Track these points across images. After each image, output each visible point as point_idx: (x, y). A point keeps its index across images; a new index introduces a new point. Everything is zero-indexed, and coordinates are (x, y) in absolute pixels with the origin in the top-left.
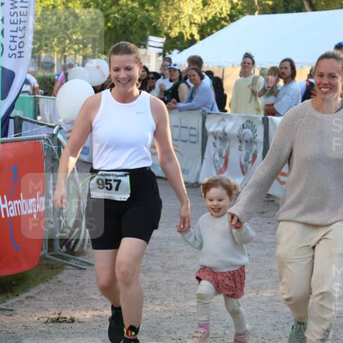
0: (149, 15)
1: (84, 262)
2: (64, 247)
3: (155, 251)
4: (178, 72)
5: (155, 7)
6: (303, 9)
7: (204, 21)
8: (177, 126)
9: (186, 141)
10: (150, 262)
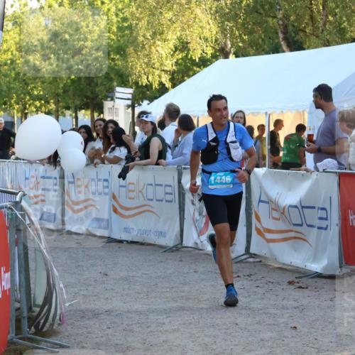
0: (115, 64)
1: (56, 344)
2: (33, 328)
3: (134, 326)
4: (149, 124)
5: (121, 55)
6: (280, 50)
7: (174, 67)
8: (151, 185)
9: (162, 201)
10: (129, 339)
